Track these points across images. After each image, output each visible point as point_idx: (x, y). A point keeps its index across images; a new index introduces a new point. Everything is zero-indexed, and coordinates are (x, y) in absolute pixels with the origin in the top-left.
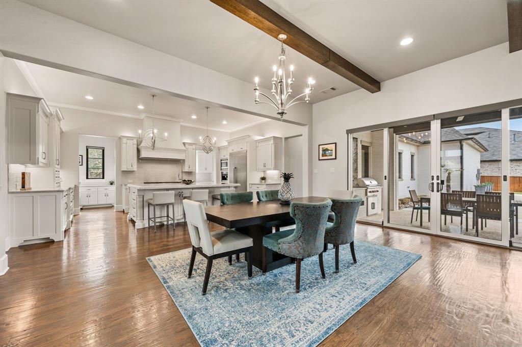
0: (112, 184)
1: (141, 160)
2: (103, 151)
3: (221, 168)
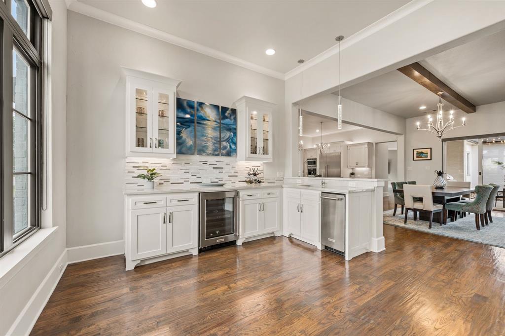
3: (308, 165)
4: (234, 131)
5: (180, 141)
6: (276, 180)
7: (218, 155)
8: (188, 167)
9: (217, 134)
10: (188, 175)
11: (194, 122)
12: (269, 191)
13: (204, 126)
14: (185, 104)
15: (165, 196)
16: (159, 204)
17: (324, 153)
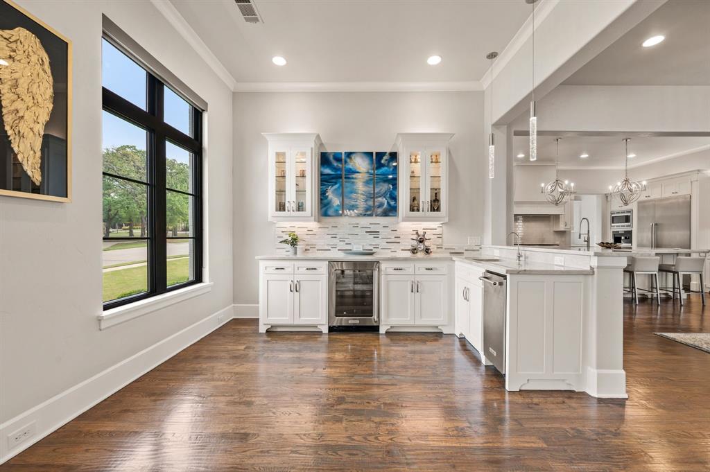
3: (613, 225)
4: (394, 182)
5: (325, 201)
6: (466, 250)
7: (371, 215)
8: (335, 231)
9: (370, 189)
10: (336, 241)
11: (341, 178)
12: (429, 266)
13: (352, 180)
14: (331, 158)
15: (293, 262)
16: (287, 270)
17: (649, 198)
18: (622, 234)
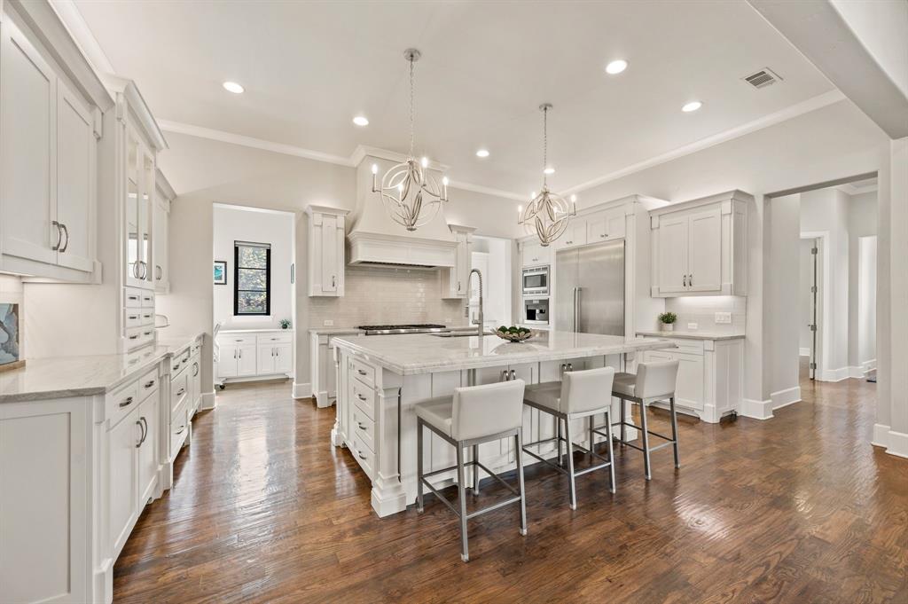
0: (285, 327)
1: (355, 269)
2: (269, 252)
3: (525, 289)
17: (571, 245)
18: (536, 305)
